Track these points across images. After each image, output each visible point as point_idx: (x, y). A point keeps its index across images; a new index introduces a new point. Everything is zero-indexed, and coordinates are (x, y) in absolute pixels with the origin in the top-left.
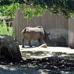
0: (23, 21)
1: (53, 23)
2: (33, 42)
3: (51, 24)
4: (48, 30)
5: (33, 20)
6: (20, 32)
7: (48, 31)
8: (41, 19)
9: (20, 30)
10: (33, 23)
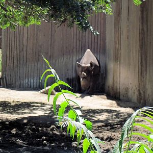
0: (16, 36)
1: (78, 41)
2: (35, 81)
3: (75, 44)
4: (69, 57)
5: (37, 33)
6: (8, 59)
7: (67, 58)
8: (53, 32)
9: (8, 55)
10: (37, 39)
